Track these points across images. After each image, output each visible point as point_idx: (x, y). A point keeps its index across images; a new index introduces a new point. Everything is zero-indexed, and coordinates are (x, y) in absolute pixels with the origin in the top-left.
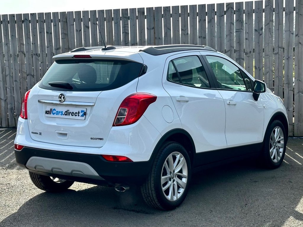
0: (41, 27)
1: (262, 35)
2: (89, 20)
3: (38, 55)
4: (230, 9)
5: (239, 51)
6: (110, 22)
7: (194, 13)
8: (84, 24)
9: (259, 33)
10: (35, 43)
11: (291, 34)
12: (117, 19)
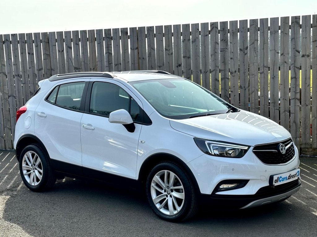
0: (22, 48)
1: (246, 55)
2: (72, 40)
3: (20, 76)
4: (214, 29)
5: (224, 71)
6: (93, 43)
7: (178, 32)
8: (66, 45)
9: (244, 52)
10: (16, 64)
11: (276, 53)
12: (100, 39)
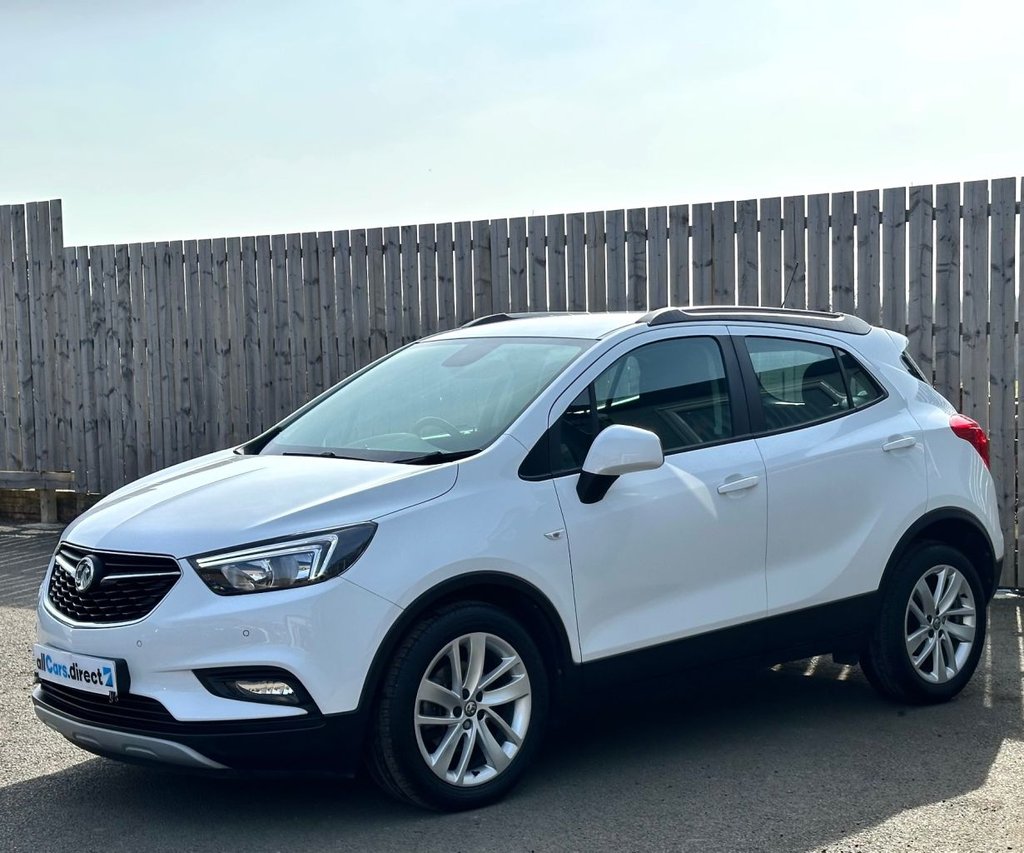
0: (425, 264)
1: (1012, 283)
2: (546, 241)
4: (920, 205)
5: (945, 331)
6: (597, 249)
7: (819, 216)
8: (532, 254)
9: (1003, 275)
10: (410, 308)
12: (616, 239)
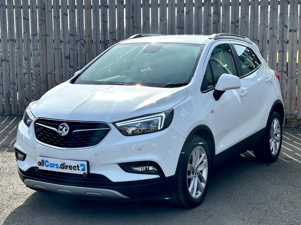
0: (17, 13)
1: (238, 28)
2: (68, 7)
3: (14, 41)
4: (207, 1)
6: (89, 10)
7: (172, 3)
8: (62, 11)
9: (235, 25)
10: (11, 29)
11: (265, 27)
12: (96, 7)
